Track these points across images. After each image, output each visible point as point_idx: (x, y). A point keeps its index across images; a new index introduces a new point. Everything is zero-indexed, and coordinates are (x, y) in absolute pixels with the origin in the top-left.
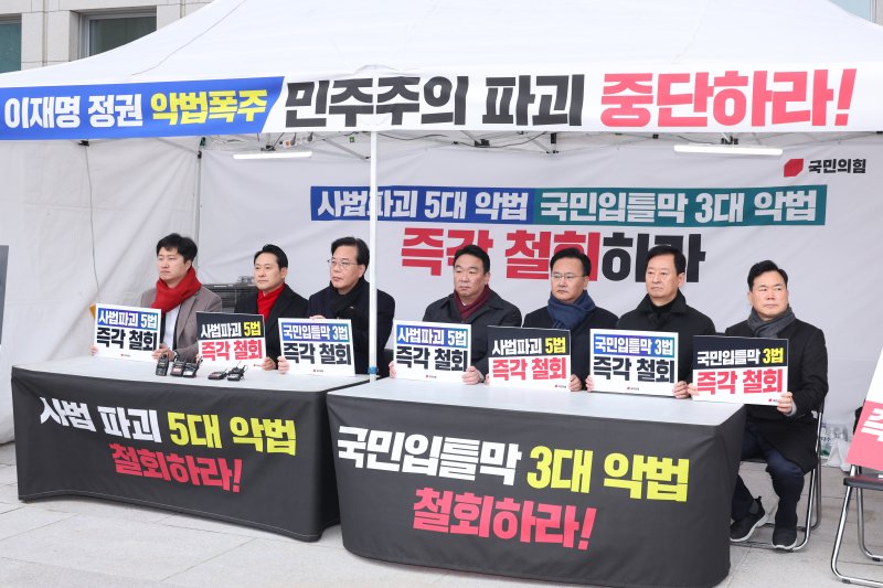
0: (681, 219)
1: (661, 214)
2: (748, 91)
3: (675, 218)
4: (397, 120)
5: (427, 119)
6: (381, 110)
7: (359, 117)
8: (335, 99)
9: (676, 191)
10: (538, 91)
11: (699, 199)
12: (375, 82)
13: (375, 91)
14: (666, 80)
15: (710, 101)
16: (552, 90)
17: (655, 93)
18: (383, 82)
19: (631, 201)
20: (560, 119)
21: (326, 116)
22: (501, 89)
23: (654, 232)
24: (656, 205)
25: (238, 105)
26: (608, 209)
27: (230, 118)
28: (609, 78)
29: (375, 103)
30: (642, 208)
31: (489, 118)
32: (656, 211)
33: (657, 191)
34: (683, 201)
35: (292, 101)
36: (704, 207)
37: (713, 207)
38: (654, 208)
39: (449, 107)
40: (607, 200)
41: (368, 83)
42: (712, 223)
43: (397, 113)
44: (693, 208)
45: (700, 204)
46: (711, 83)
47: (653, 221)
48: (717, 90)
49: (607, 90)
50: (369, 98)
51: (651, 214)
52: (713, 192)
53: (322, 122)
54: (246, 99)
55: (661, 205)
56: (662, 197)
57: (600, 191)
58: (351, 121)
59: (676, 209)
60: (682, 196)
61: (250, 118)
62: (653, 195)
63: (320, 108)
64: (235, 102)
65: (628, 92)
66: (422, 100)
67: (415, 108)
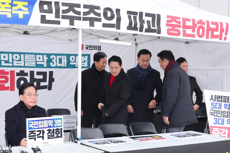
0: (45, 65)
1: (38, 63)
2: (205, 26)
3: (43, 65)
4: (92, 25)
5: (105, 25)
6: (85, 19)
7: (75, 21)
8: (64, 11)
9: (43, 54)
10: (145, 18)
11: (51, 57)
12: (82, 6)
13: (82, 10)
14: (185, 20)
15: (196, 29)
16: (150, 19)
17: (182, 24)
18: (85, 6)
19: (26, 57)
20: (154, 31)
21: (60, 19)
22: (132, 16)
23: (36, 70)
24: (36, 59)
25: (11, 8)
26: (17, 61)
27: (9, 15)
28: (168, 17)
29: (82, 16)
30: (30, 61)
31: (130, 28)
32: (36, 62)
33: (36, 54)
34: (46, 58)
35: (42, 10)
36: (53, 60)
37: (56, 60)
38: (35, 60)
39: (114, 21)
40: (16, 57)
41: (79, 6)
42: (56, 67)
43: (92, 21)
44: (49, 61)
45: (52, 59)
46: (196, 23)
47: (35, 66)
48: (198, 25)
49: (168, 21)
50: (79, 13)
51: (34, 63)
52: (56, 55)
53: (58, 23)
54: (16, 5)
55: (38, 60)
56: (38, 56)
57: (13, 53)
58: (72, 23)
59: (43, 61)
60: (45, 56)
61: (21, 16)
62: (34, 55)
63: (57, 16)
64: (10, 6)
65: (174, 23)
66: (102, 17)
67: (100, 20)
